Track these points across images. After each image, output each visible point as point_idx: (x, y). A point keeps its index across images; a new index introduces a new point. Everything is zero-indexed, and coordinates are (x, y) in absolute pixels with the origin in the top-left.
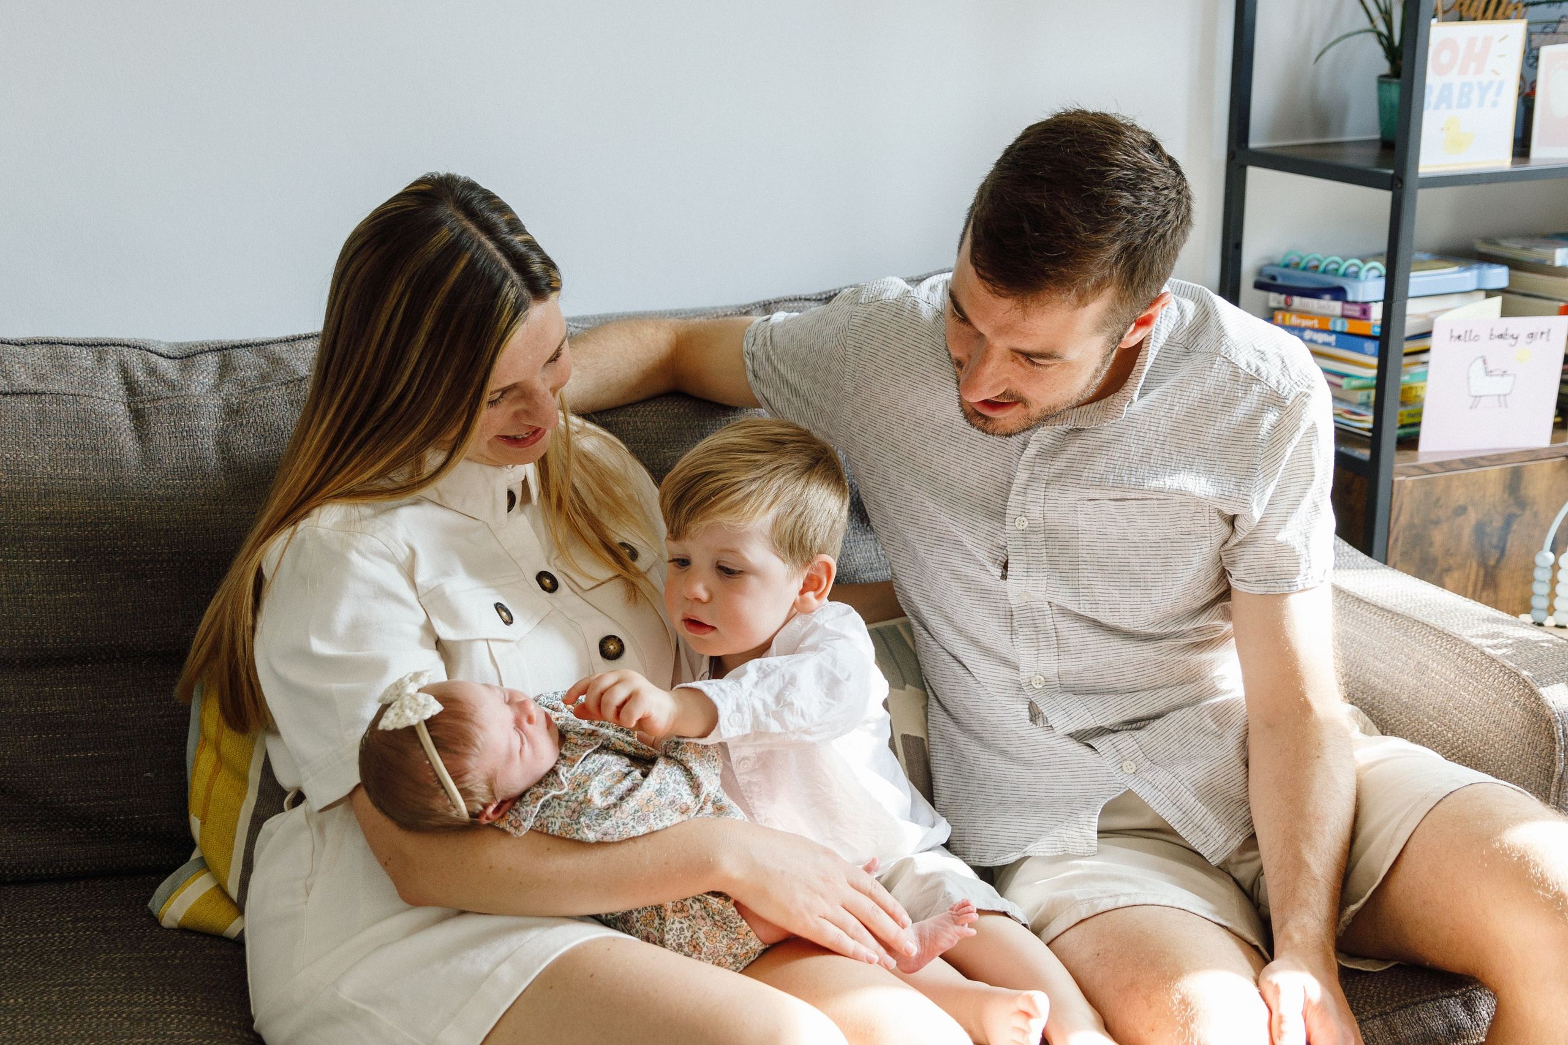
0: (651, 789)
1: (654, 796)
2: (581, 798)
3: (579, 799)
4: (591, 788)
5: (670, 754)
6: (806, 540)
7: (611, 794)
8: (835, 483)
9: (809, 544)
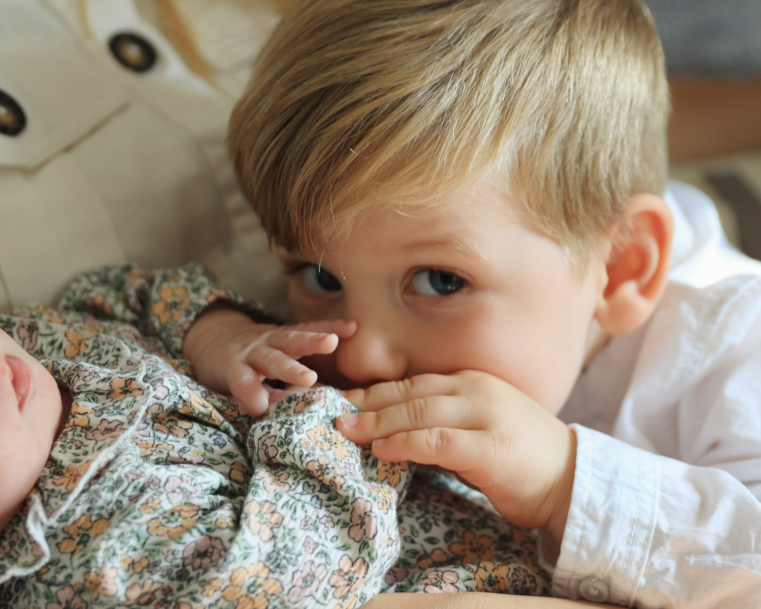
0: (254, 557)
1: (264, 573)
2: (78, 578)
3: (73, 581)
4: (100, 555)
5: (278, 459)
6: (597, 185)
7: (152, 567)
8: (628, 31)
9: (605, 190)
